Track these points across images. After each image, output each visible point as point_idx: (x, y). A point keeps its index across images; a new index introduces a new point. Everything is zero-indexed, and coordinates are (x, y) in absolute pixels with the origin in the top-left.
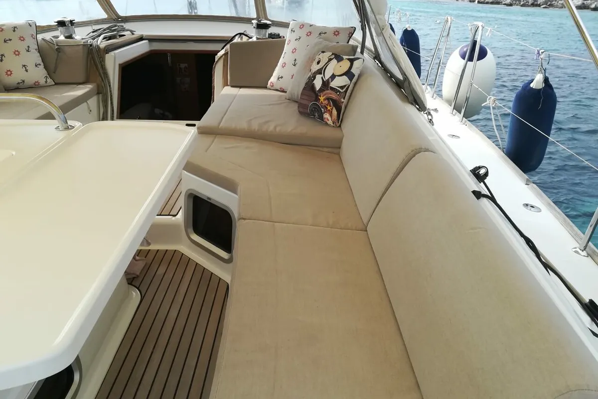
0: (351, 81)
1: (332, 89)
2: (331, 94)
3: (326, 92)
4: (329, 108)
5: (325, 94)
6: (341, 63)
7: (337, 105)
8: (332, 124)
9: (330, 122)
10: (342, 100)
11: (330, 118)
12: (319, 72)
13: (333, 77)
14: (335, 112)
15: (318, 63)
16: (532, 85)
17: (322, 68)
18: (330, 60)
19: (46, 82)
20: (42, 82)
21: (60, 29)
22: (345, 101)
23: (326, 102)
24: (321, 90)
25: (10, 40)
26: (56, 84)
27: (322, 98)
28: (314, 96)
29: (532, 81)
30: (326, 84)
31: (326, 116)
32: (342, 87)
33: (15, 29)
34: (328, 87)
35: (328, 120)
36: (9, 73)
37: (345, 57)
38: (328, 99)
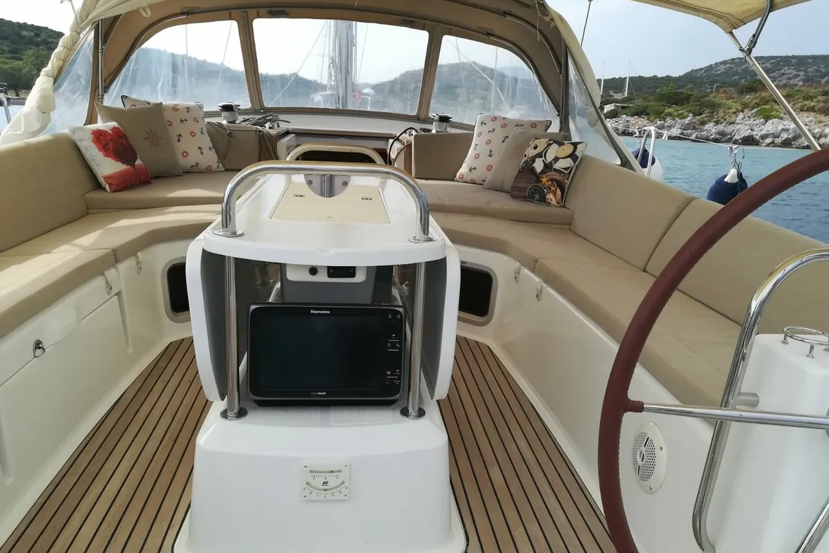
0: (575, 163)
1: (555, 170)
2: (554, 175)
3: (549, 173)
4: (553, 189)
5: (548, 176)
6: (563, 147)
7: (561, 186)
8: (556, 204)
9: (554, 202)
10: (566, 181)
11: (554, 199)
12: (539, 155)
13: (556, 159)
14: (559, 192)
15: (535, 148)
16: (726, 180)
17: (542, 152)
18: (549, 145)
19: (218, 167)
20: (214, 166)
21: (224, 114)
22: (568, 182)
23: (550, 183)
24: (543, 172)
25: (186, 120)
26: (226, 170)
27: (544, 180)
28: (535, 178)
29: (725, 176)
30: (548, 167)
31: (550, 196)
32: (566, 169)
33: (188, 109)
34: (551, 169)
35: (552, 200)
36: (185, 154)
37: (566, 142)
38: (552, 180)
